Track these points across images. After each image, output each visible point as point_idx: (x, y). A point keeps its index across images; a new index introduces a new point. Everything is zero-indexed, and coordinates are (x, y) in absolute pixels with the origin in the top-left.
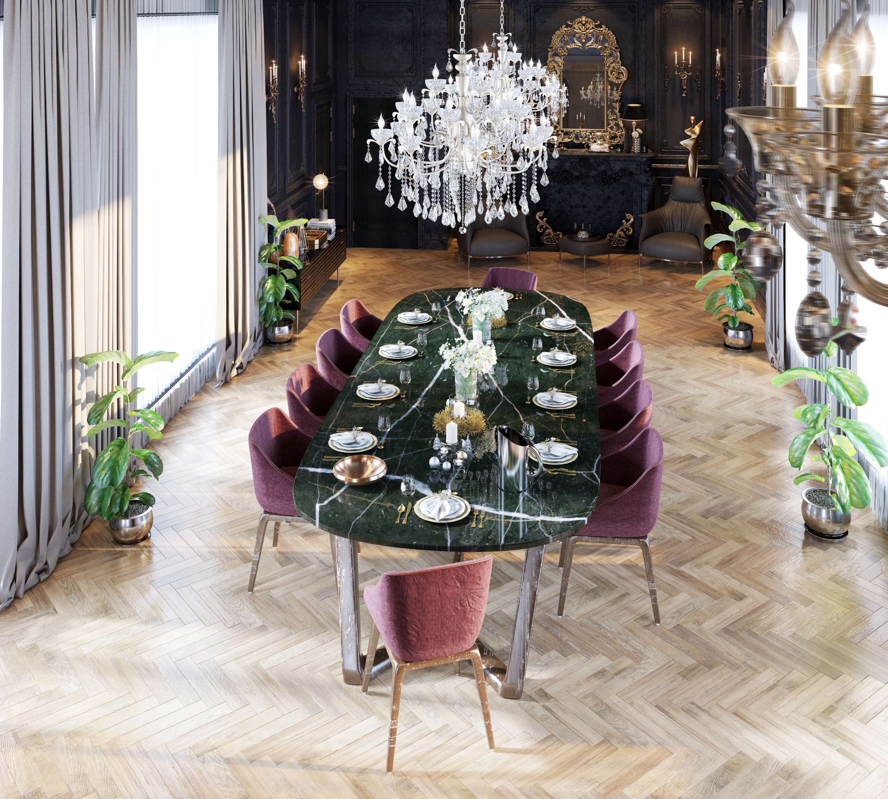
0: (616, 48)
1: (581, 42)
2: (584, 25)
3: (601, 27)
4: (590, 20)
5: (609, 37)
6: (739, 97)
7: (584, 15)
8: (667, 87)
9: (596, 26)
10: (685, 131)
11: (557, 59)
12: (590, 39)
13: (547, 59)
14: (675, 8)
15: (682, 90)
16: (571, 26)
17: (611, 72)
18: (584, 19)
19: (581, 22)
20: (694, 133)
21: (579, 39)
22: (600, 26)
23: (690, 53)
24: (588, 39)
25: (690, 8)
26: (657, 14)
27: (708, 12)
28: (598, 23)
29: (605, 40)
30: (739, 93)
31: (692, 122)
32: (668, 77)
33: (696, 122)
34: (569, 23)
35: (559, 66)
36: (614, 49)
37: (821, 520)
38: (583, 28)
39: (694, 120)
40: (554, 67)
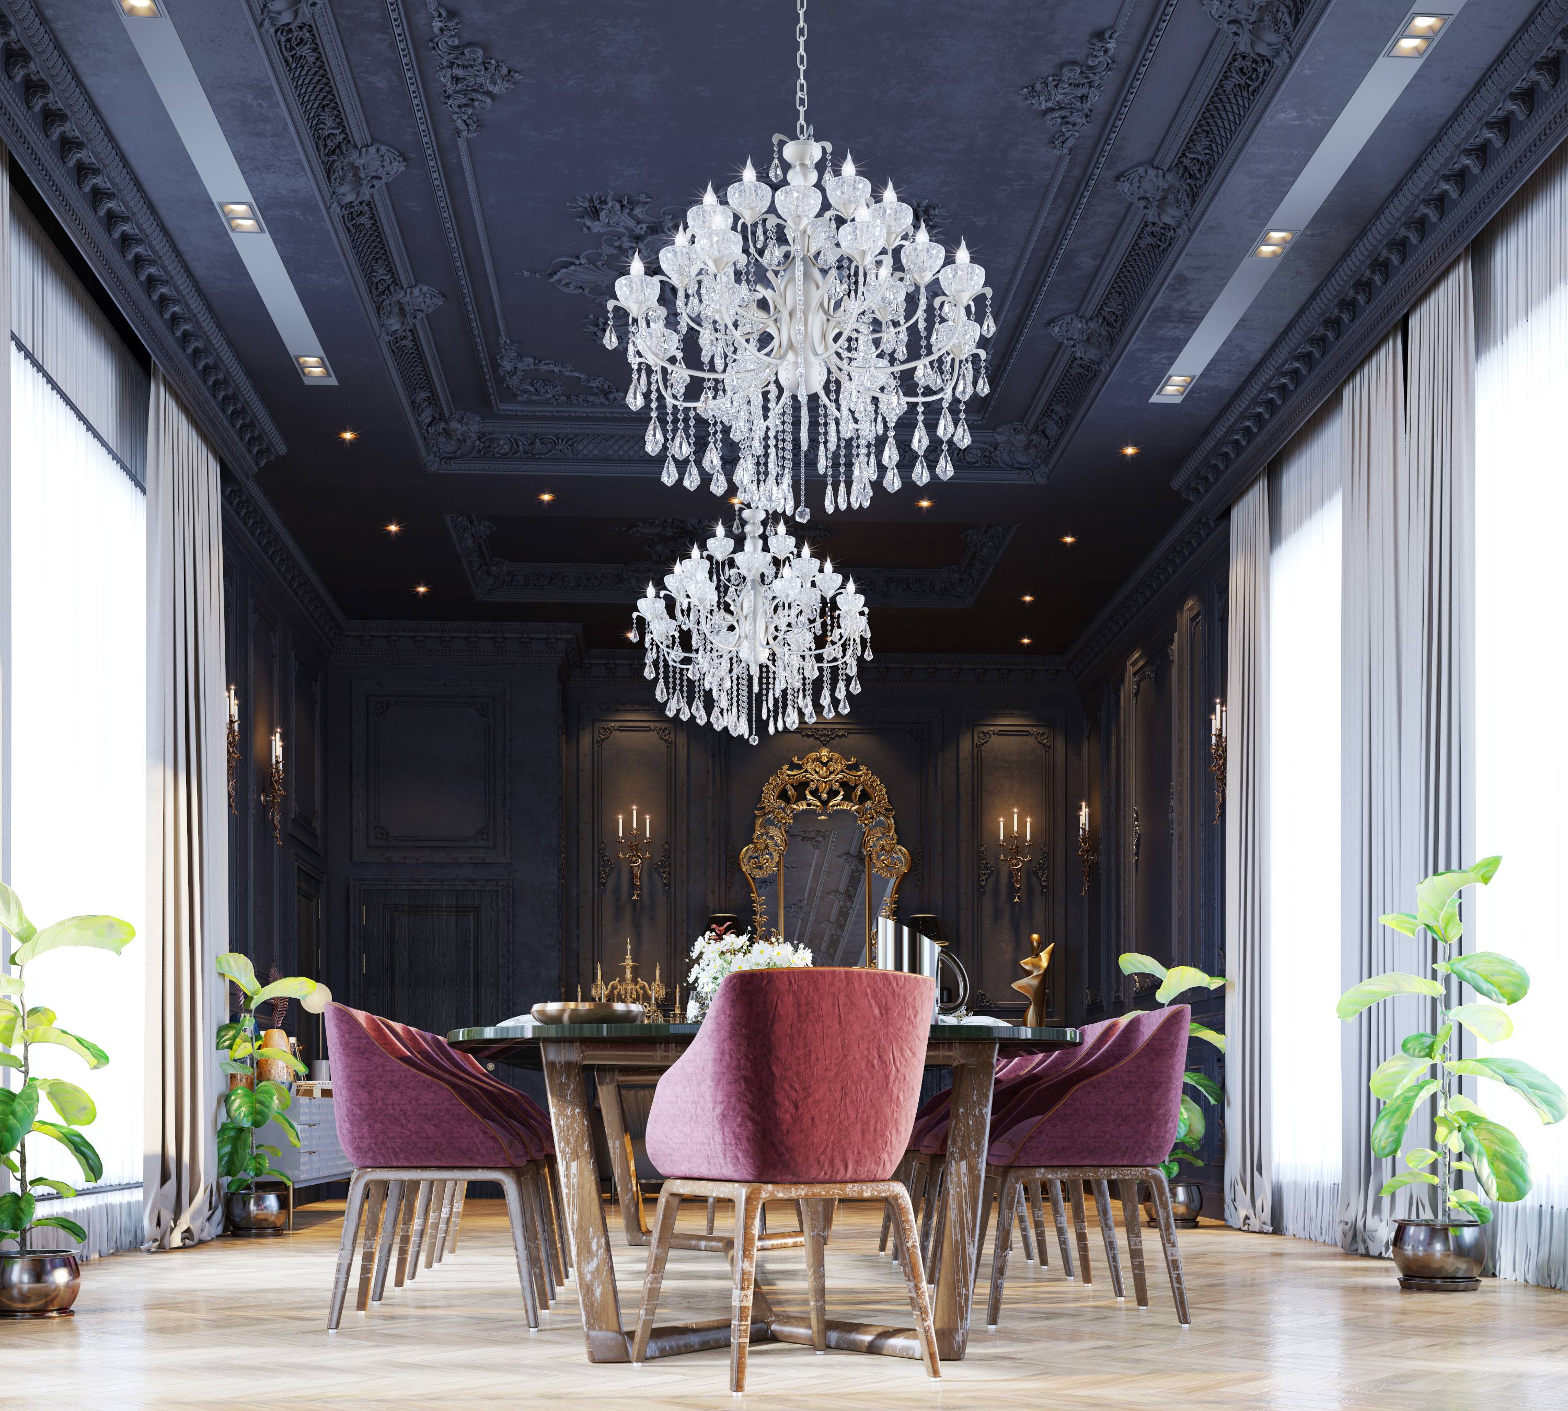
0: (886, 809)
1: (819, 798)
2: (825, 764)
3: (858, 770)
4: (836, 755)
5: (874, 789)
6: (1137, 854)
7: (825, 745)
8: (983, 887)
9: (849, 767)
10: (1022, 962)
11: (773, 831)
12: (837, 793)
13: (754, 831)
14: (999, 734)
15: (1012, 891)
16: (799, 767)
17: (878, 857)
18: (825, 752)
19: (818, 759)
20: (1038, 967)
21: (814, 793)
22: (855, 767)
23: (1029, 820)
24: (833, 794)
25: (1027, 734)
26: (966, 745)
27: (1060, 745)
28: (853, 760)
29: (865, 797)
30: (1137, 845)
31: (1035, 944)
32: (986, 868)
33: (1042, 946)
34: (795, 760)
35: (776, 844)
36: (883, 812)
37: (1434, 1255)
38: (824, 770)
39: (1039, 943)
40: (767, 847)
